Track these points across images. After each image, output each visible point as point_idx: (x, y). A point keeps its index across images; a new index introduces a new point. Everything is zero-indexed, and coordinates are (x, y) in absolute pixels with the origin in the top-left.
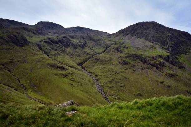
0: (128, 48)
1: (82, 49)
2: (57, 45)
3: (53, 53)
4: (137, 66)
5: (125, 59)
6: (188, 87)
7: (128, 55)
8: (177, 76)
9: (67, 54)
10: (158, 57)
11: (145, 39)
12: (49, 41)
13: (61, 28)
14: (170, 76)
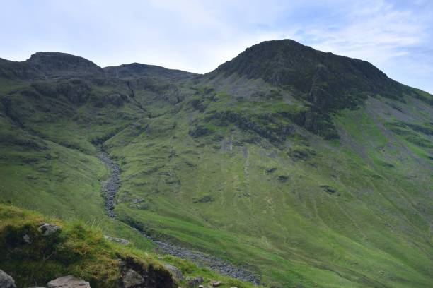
0: (217, 99)
1: (115, 107)
2: (54, 100)
3: (38, 118)
4: (227, 138)
5: (204, 124)
6: (334, 179)
7: (212, 114)
8: (313, 156)
9: (75, 120)
10: (281, 115)
11: (264, 79)
12: (34, 91)
13: (89, 66)
14: (297, 156)
